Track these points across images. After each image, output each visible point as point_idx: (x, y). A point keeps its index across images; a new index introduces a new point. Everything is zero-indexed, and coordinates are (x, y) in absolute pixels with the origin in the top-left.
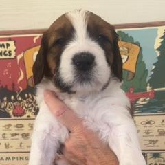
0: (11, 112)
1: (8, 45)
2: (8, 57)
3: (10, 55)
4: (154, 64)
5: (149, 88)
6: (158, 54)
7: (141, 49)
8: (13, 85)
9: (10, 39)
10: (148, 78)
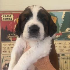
0: (11, 39)
1: (11, 16)
2: (10, 20)
3: (11, 19)
4: (62, 24)
5: (60, 32)
6: (63, 20)
8: (12, 30)
9: (11, 14)
10: (60, 29)
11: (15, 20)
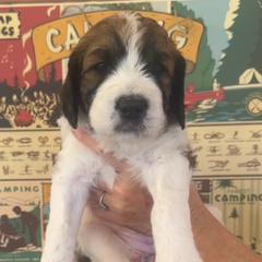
0: (12, 119)
1: (9, 19)
2: (8, 37)
3: (12, 33)
4: (224, 51)
5: (216, 86)
6: (230, 36)
7: (205, 28)
8: (16, 78)
9: (12, 10)
10: (215, 72)
11: (25, 37)
